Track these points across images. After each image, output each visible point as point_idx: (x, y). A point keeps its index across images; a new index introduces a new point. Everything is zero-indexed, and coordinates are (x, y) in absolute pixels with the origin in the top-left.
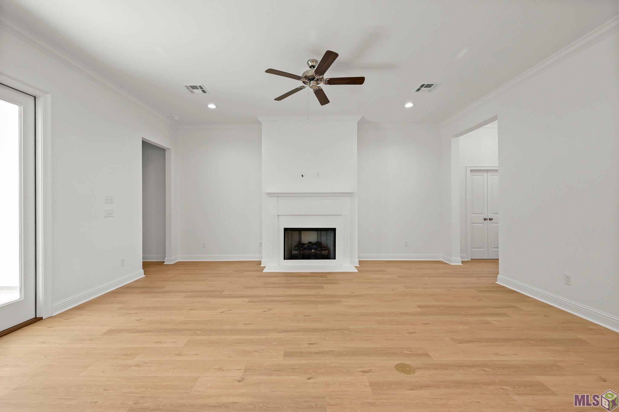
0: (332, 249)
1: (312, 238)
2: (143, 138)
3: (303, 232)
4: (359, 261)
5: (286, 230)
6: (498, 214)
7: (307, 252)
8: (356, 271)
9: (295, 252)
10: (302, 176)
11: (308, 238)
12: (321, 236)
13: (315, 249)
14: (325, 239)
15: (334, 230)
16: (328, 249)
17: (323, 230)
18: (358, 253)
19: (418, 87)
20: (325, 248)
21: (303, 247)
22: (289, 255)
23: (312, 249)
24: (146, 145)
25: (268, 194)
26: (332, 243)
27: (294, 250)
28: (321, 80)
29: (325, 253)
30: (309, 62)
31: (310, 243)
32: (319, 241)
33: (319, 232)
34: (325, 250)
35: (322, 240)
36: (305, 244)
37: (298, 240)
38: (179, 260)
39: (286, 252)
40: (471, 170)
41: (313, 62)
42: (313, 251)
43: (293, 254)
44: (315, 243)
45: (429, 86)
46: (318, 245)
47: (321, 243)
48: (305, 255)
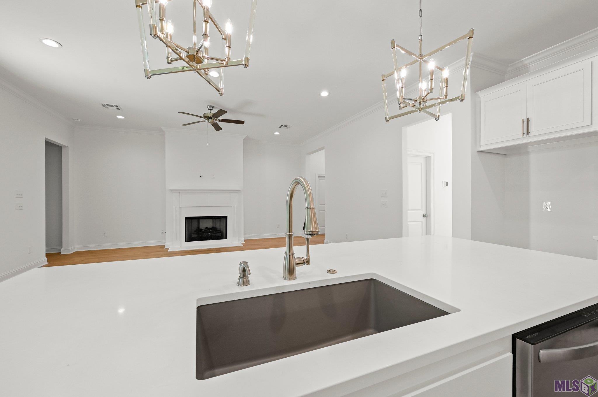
0: (224, 231)
1: (209, 224)
2: (46, 138)
3: (201, 220)
4: (245, 240)
5: (187, 218)
6: (324, 204)
7: (205, 235)
8: (242, 245)
9: (194, 236)
10: (201, 176)
11: (204, 225)
12: (215, 223)
13: (211, 232)
14: (219, 224)
15: (226, 218)
16: (221, 232)
17: (217, 218)
18: (244, 234)
19: (280, 126)
20: (219, 232)
21: (201, 232)
22: (189, 238)
23: (208, 233)
24: (48, 144)
25: (171, 190)
26: (224, 227)
27: (193, 234)
28: (216, 119)
29: (219, 235)
30: (208, 107)
31: (206, 228)
32: (214, 227)
33: (214, 219)
34: (219, 233)
35: (217, 226)
36: (203, 229)
37: (197, 226)
38: (76, 250)
39: (186, 236)
40: (319, 176)
41: (211, 107)
42: (209, 234)
43: (193, 237)
44: (211, 229)
45: (286, 126)
46: (214, 229)
47: (216, 228)
48: (203, 237)
